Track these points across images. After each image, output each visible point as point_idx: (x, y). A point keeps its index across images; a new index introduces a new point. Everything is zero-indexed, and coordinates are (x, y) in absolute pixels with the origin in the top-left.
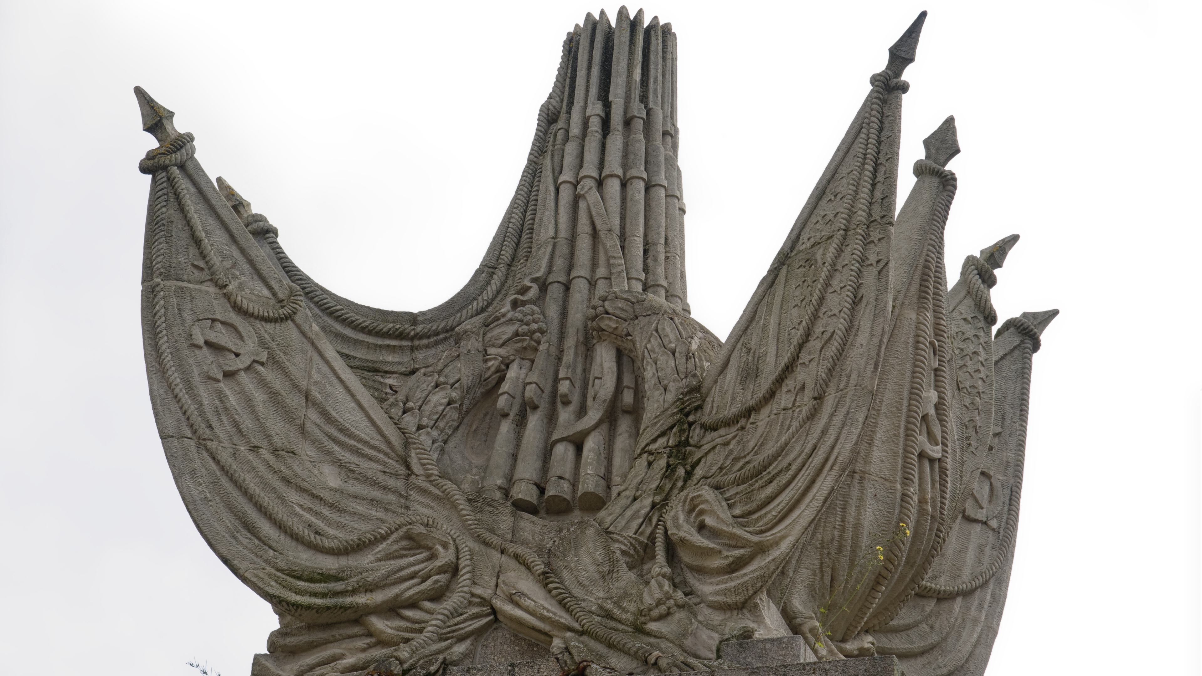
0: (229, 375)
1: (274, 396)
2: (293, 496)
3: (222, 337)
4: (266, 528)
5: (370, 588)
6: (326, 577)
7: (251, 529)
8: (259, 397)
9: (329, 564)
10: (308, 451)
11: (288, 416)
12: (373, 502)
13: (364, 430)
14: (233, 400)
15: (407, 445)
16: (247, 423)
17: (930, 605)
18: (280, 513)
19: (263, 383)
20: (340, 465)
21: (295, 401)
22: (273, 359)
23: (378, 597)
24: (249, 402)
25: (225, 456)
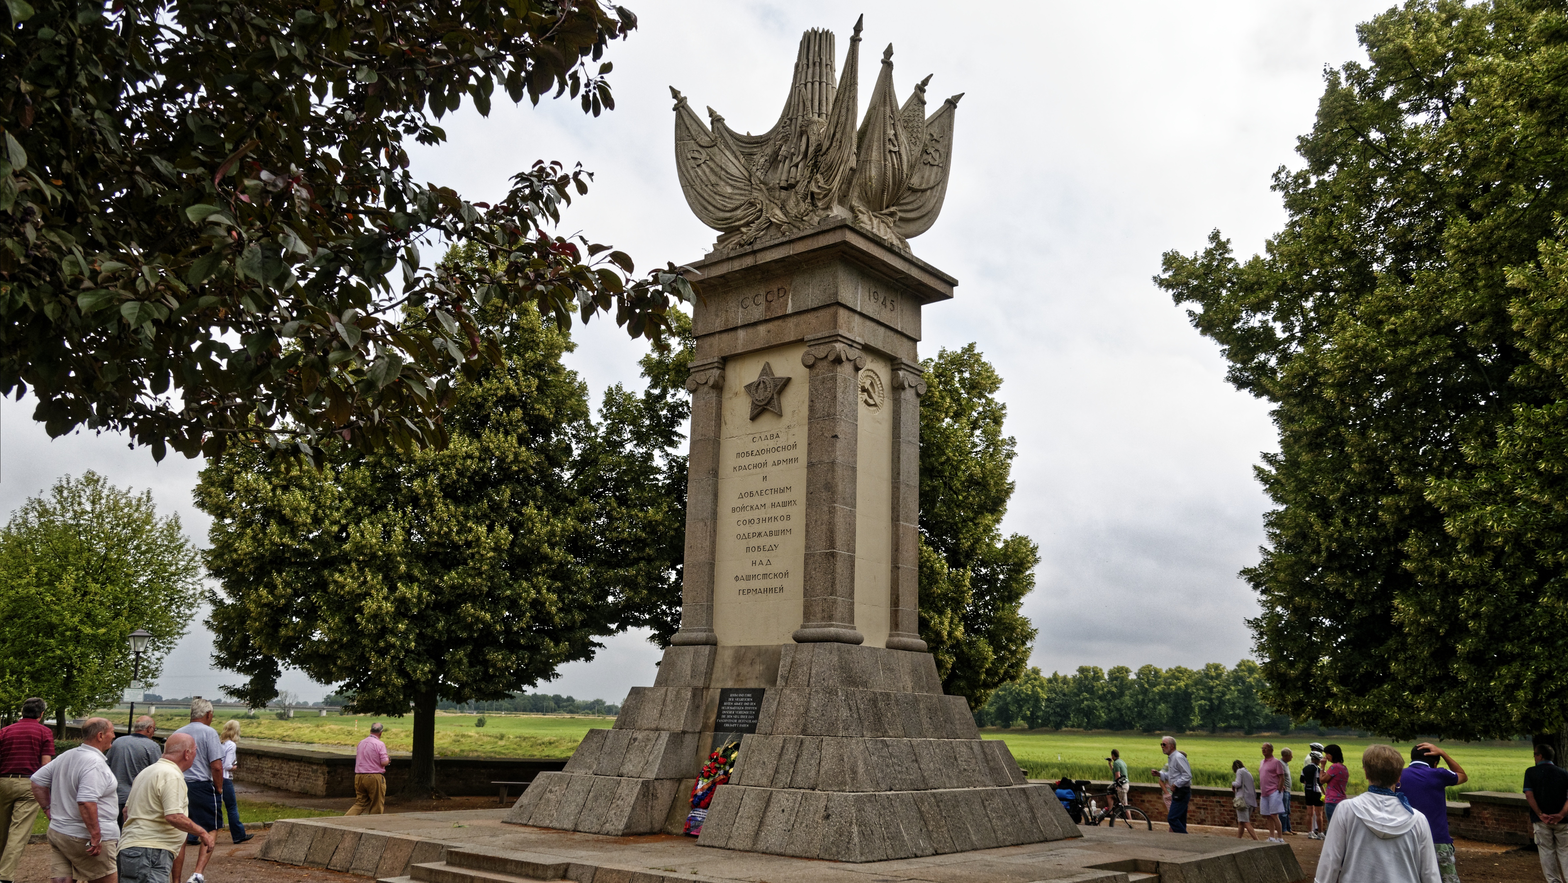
0: (699, 166)
1: (711, 169)
2: (717, 197)
3: (696, 155)
4: (710, 208)
5: (740, 220)
6: (726, 219)
7: (706, 209)
8: (707, 170)
9: (728, 215)
10: (723, 183)
11: (716, 174)
12: (741, 195)
13: (737, 174)
14: (700, 173)
15: (750, 176)
16: (704, 178)
17: (919, 194)
18: (714, 203)
19: (708, 166)
20: (731, 185)
21: (717, 169)
22: (711, 159)
23: (742, 222)
24: (704, 172)
25: (699, 190)
